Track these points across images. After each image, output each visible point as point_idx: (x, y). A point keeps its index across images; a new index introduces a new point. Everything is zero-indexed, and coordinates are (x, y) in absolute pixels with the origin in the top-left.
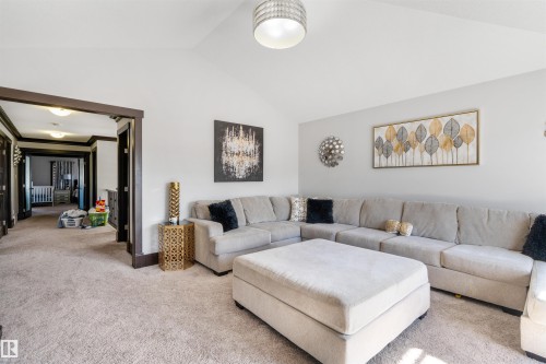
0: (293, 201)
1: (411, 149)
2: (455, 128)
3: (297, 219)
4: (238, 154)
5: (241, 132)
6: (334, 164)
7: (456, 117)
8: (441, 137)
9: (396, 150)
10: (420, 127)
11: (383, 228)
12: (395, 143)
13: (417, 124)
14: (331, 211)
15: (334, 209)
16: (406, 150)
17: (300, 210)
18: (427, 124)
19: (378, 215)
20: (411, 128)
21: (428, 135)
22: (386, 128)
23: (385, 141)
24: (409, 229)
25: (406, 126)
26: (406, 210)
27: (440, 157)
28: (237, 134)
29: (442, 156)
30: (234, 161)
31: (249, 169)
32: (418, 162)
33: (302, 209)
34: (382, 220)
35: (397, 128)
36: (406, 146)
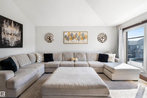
0: (37, 55)
1: (74, 39)
2: (84, 35)
3: (40, 62)
4: (11, 34)
5: (12, 24)
6: (51, 42)
7: (84, 33)
8: (81, 37)
9: (70, 39)
10: (76, 34)
11: (70, 60)
12: (70, 37)
13: (76, 33)
14: (52, 57)
15: (53, 56)
16: (73, 39)
17: (41, 58)
18: (78, 33)
19: (68, 57)
20: (74, 34)
21: (78, 36)
22: (68, 33)
23: (67, 36)
24: (77, 59)
25: (73, 33)
26: (75, 55)
27: (80, 41)
28: (10, 24)
29: (81, 41)
30: (9, 38)
31: (17, 42)
32: (76, 42)
33: (42, 57)
34: (69, 58)
35: (71, 33)
36: (73, 38)
